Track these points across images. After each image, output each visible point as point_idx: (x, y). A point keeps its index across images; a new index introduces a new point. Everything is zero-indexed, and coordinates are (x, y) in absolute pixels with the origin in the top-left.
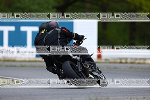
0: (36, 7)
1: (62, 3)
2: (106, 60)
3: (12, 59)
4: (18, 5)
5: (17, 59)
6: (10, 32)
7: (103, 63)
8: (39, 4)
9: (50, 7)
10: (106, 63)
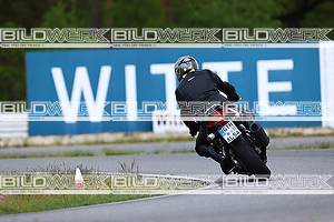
0: (236, 18)
1: (292, 7)
4: (197, 14)
8: (242, 10)
9: (268, 17)
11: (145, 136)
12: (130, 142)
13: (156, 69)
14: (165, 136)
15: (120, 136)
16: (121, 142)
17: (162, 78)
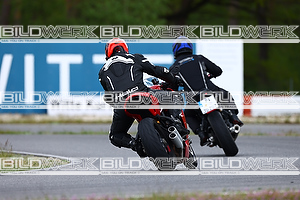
0: (127, 16)
1: (178, 8)
2: (259, 117)
3: (76, 119)
4: (92, 12)
5: (85, 119)
6: (73, 67)
7: (252, 123)
8: (131, 10)
9: (154, 16)
10: (258, 123)
11: (38, 118)
12: (25, 122)
13: (52, 59)
14: (57, 119)
15: (17, 117)
16: (17, 122)
17: (56, 67)
